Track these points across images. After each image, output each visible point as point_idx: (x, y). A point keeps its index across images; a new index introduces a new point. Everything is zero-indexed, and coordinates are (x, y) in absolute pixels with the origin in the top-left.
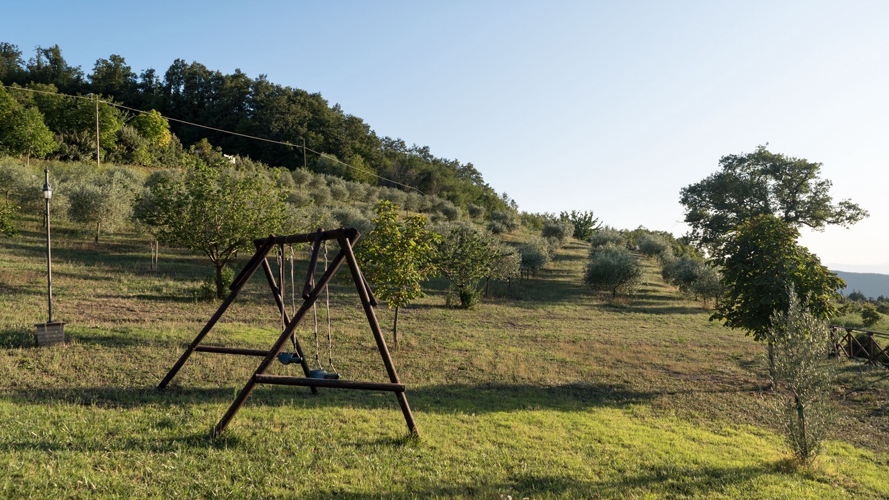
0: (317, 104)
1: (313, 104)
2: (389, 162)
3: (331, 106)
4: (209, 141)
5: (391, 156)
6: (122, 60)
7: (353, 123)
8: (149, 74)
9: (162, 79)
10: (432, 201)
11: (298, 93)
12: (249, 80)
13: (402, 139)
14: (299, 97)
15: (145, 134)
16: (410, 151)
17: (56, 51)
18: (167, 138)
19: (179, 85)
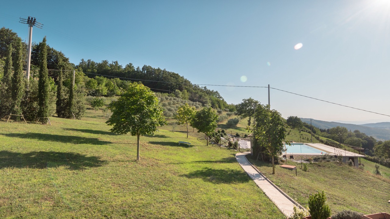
5: (195, 90)
6: (132, 64)
7: (186, 81)
8: (138, 68)
9: (141, 70)
12: (161, 70)
13: (199, 85)
16: (201, 88)
17: (117, 62)
19: (145, 71)
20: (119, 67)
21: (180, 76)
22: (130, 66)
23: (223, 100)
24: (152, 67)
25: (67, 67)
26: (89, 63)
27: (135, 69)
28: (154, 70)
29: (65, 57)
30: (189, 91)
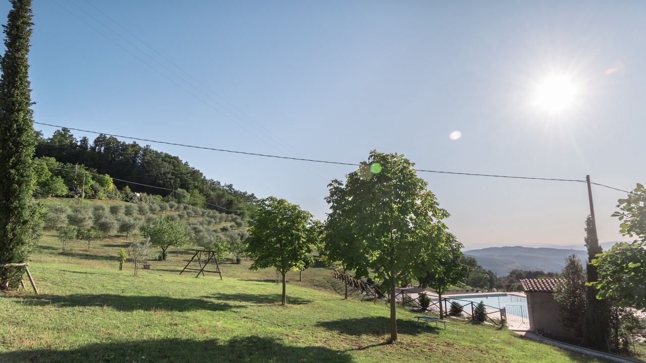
0: (176, 162)
1: (174, 161)
2: (212, 193)
3: (184, 162)
4: (129, 187)
5: (214, 190)
6: (68, 131)
7: (195, 172)
8: (85, 140)
9: (92, 144)
10: (232, 217)
11: (167, 156)
12: (140, 147)
13: (219, 181)
14: (167, 158)
15: (103, 186)
16: (223, 187)
18: (112, 186)
19: (101, 146)
21: (180, 161)
22: (65, 134)
24: (119, 140)
27: (77, 141)
28: (124, 145)
30: (202, 192)
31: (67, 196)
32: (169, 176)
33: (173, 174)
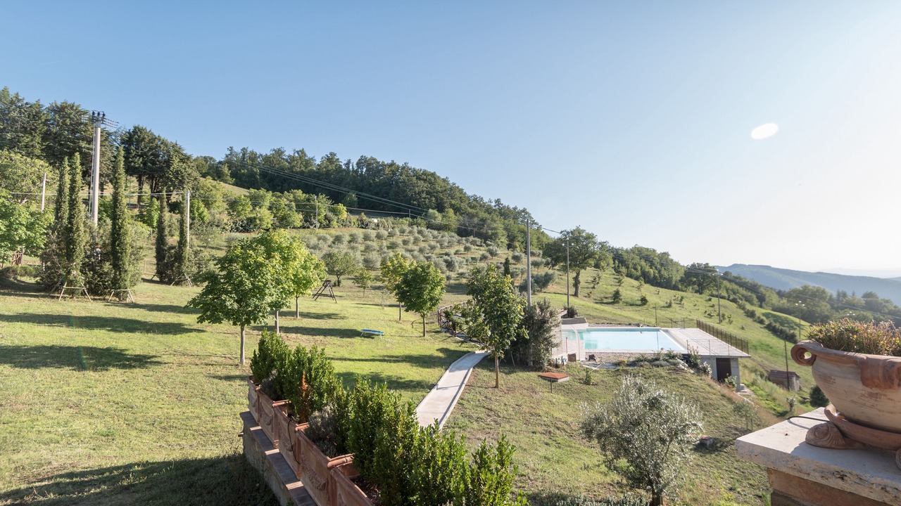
0: (433, 178)
3: (442, 178)
4: (365, 214)
5: (474, 207)
6: (335, 155)
7: (453, 188)
8: (348, 163)
9: (355, 167)
12: (398, 166)
13: (482, 197)
15: (336, 215)
17: (302, 151)
18: (346, 214)
19: (363, 168)
20: (308, 163)
21: (439, 177)
22: (331, 159)
23: (539, 228)
24: (378, 160)
25: (189, 174)
26: (244, 155)
27: (342, 164)
28: (383, 165)
29: (185, 152)
30: (459, 211)
31: (304, 227)
32: (424, 195)
33: (428, 193)
